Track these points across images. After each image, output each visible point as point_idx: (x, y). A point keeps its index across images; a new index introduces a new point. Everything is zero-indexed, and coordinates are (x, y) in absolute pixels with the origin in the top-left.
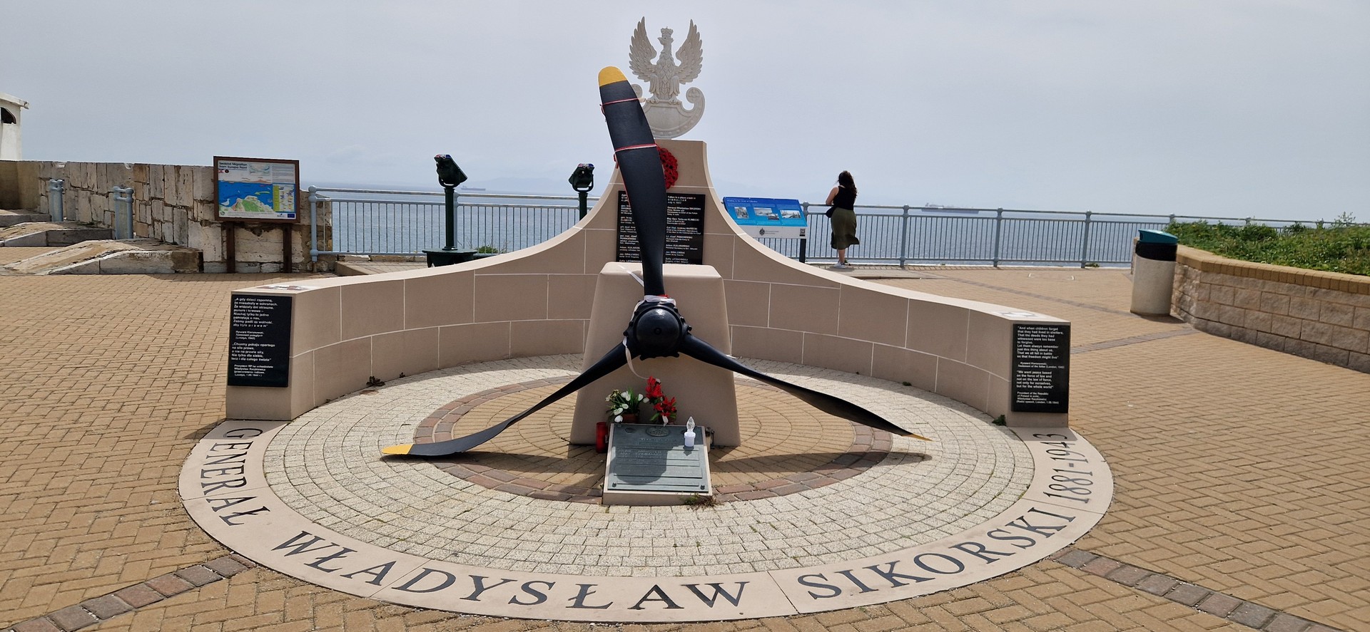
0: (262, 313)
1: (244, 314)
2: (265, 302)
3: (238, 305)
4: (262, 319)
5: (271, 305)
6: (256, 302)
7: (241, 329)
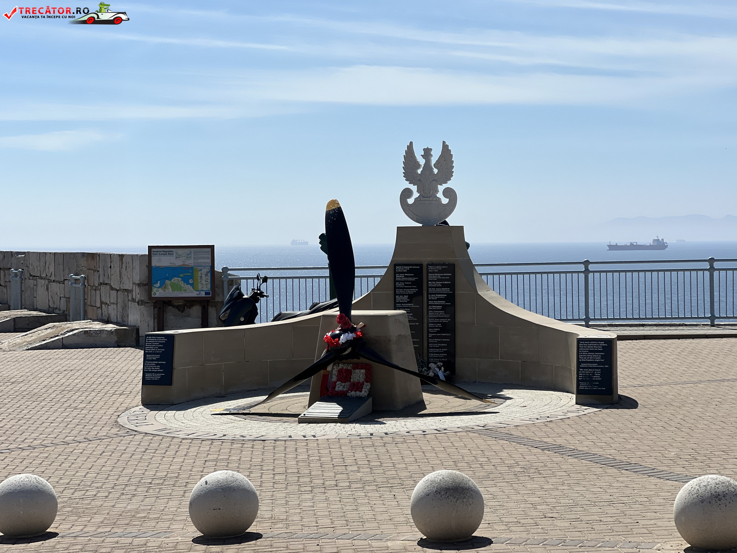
0: (159, 345)
1: (151, 346)
2: (161, 339)
3: (148, 341)
4: (160, 348)
5: (164, 340)
6: (157, 339)
7: (149, 354)
